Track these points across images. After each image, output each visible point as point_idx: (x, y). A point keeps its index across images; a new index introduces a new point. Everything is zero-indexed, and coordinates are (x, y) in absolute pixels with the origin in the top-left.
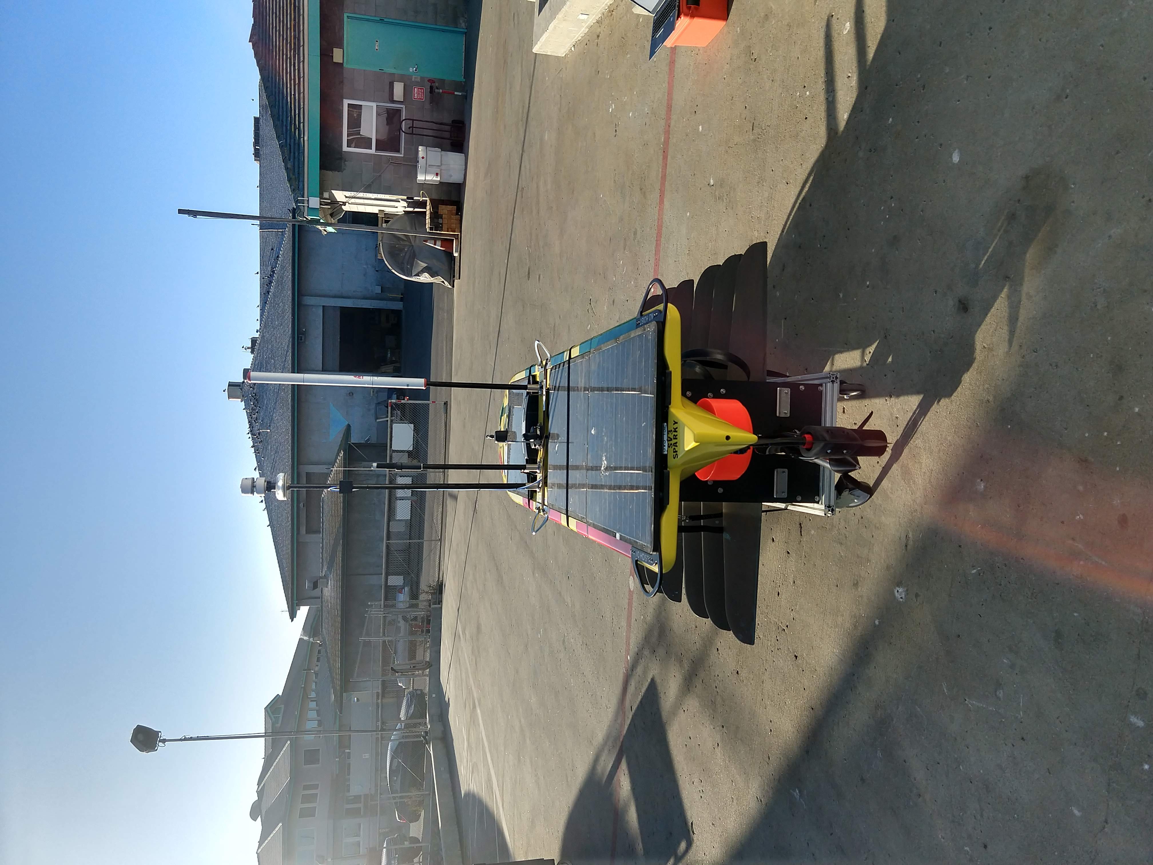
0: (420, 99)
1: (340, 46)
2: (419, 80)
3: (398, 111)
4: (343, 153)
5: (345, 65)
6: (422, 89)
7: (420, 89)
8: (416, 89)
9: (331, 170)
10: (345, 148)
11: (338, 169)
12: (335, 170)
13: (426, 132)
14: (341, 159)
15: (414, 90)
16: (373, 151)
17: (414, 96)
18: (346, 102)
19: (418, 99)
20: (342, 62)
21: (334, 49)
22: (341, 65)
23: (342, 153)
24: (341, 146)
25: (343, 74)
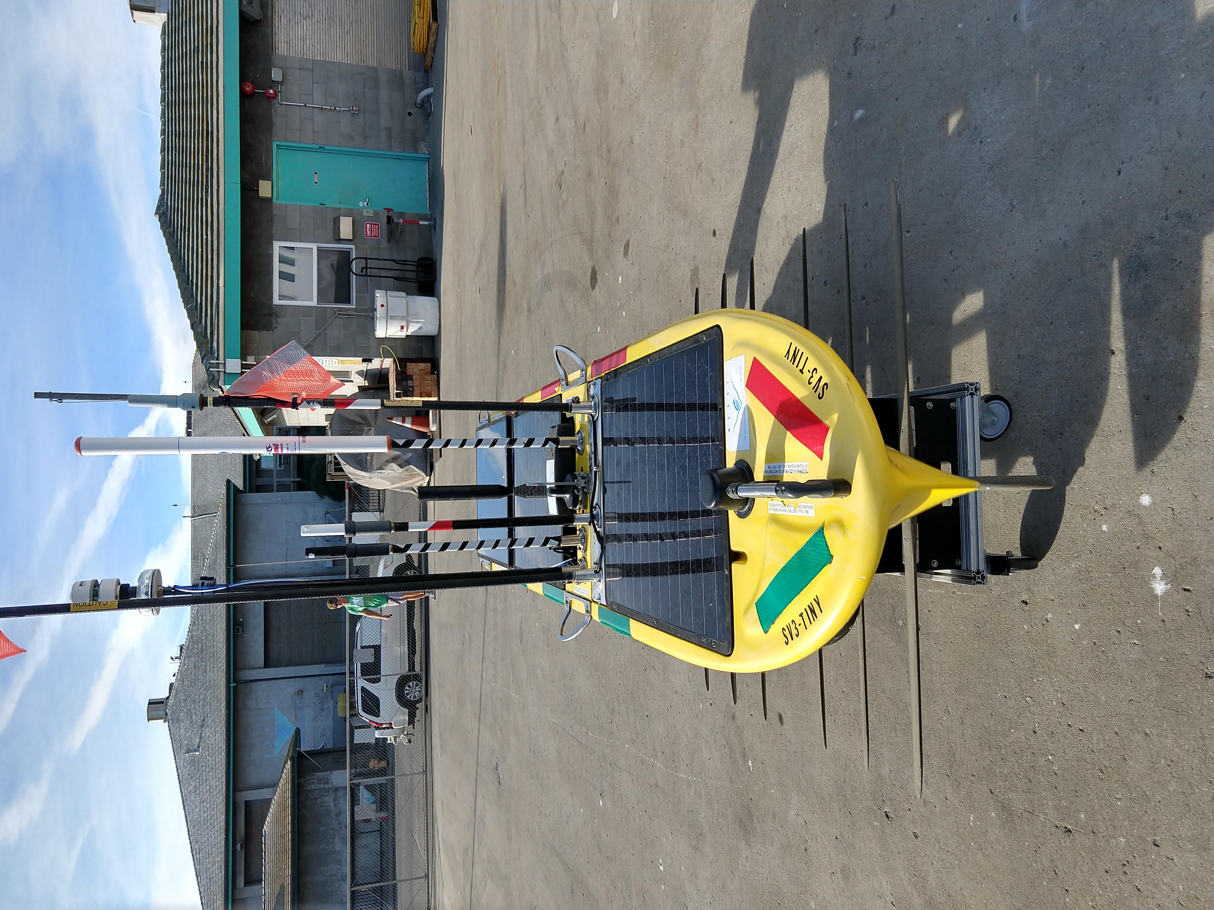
0: (374, 236)
1: (268, 177)
2: (371, 214)
3: (347, 251)
4: (274, 307)
5: (274, 200)
6: (376, 225)
7: (374, 225)
8: (368, 225)
9: (258, 329)
10: (276, 301)
11: (268, 327)
12: (263, 329)
13: (384, 273)
14: (271, 314)
15: (366, 226)
16: (315, 302)
17: (366, 234)
18: (277, 245)
19: (372, 236)
20: (271, 197)
21: (260, 181)
22: (269, 200)
23: (272, 308)
24: (271, 298)
25: (272, 212)
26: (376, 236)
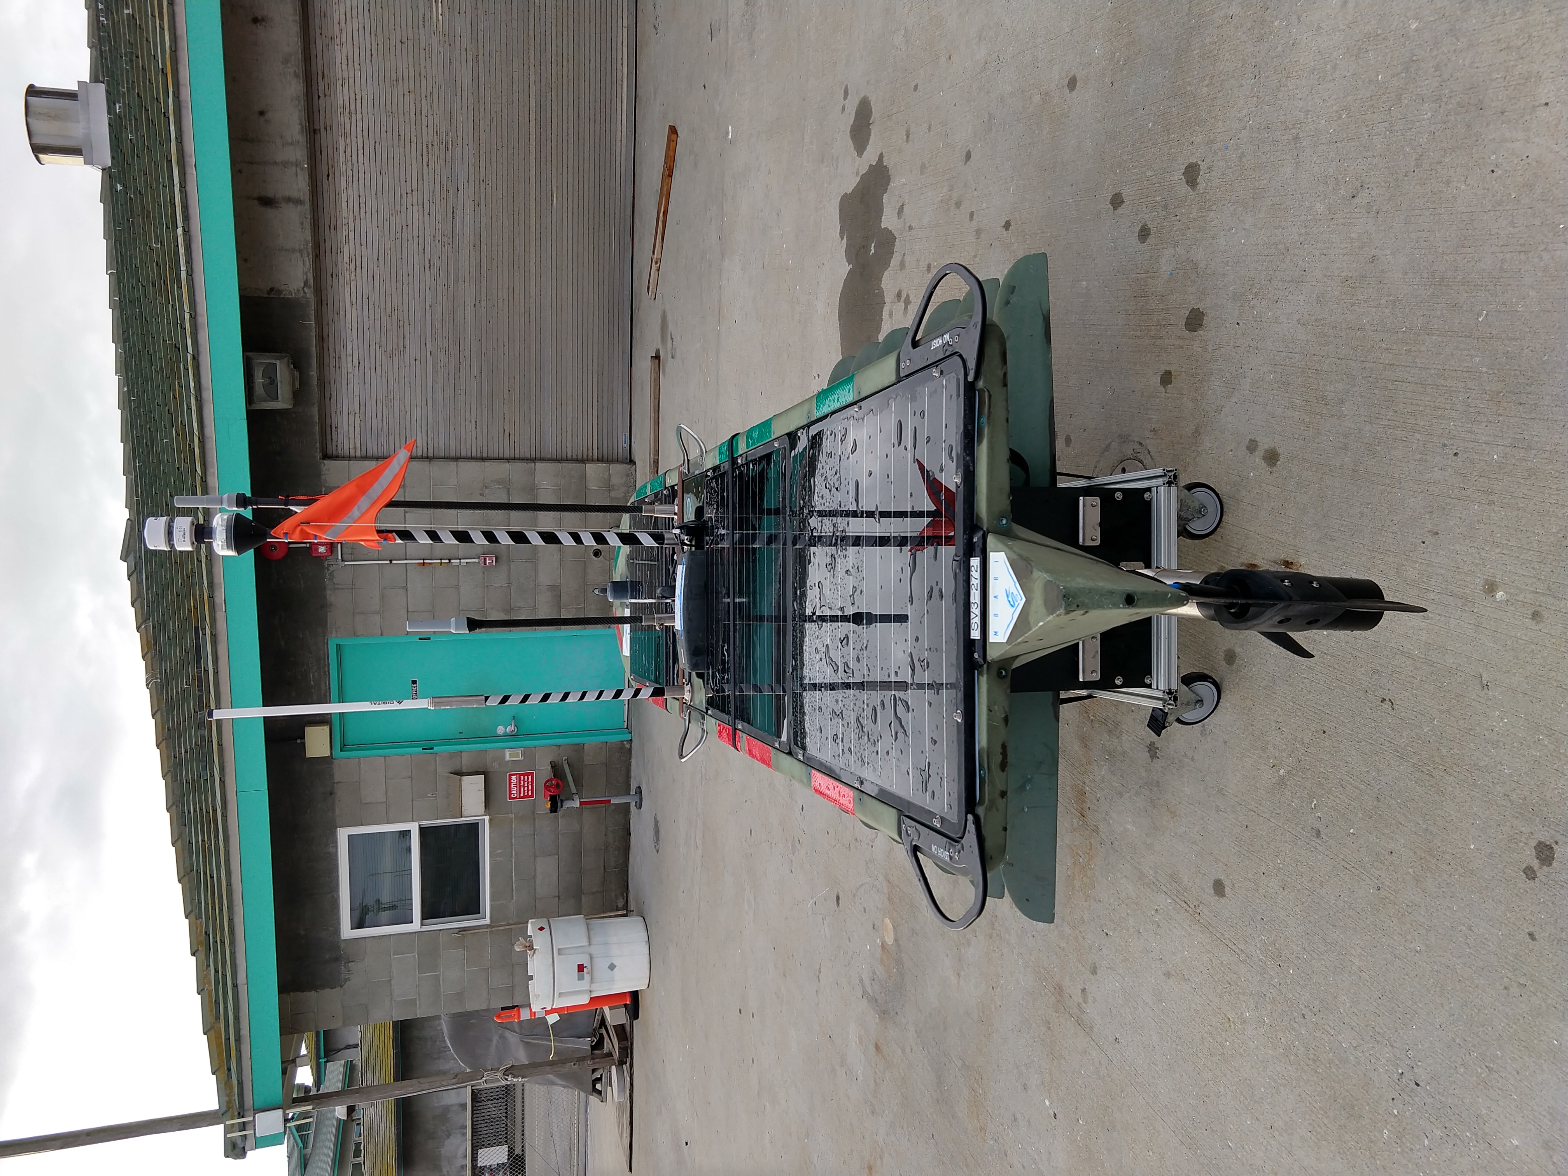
0: (524, 797)
2: (520, 759)
3: (473, 829)
4: (343, 945)
5: (336, 755)
6: (528, 775)
7: (525, 775)
8: (514, 777)
9: (314, 987)
10: (347, 932)
11: (334, 982)
12: (323, 986)
14: (337, 959)
15: (510, 779)
16: (416, 925)
17: (510, 794)
18: (343, 835)
19: (520, 798)
20: (328, 754)
21: (307, 728)
22: (326, 761)
23: (339, 947)
24: (337, 931)
25: (332, 776)
26: (528, 796)
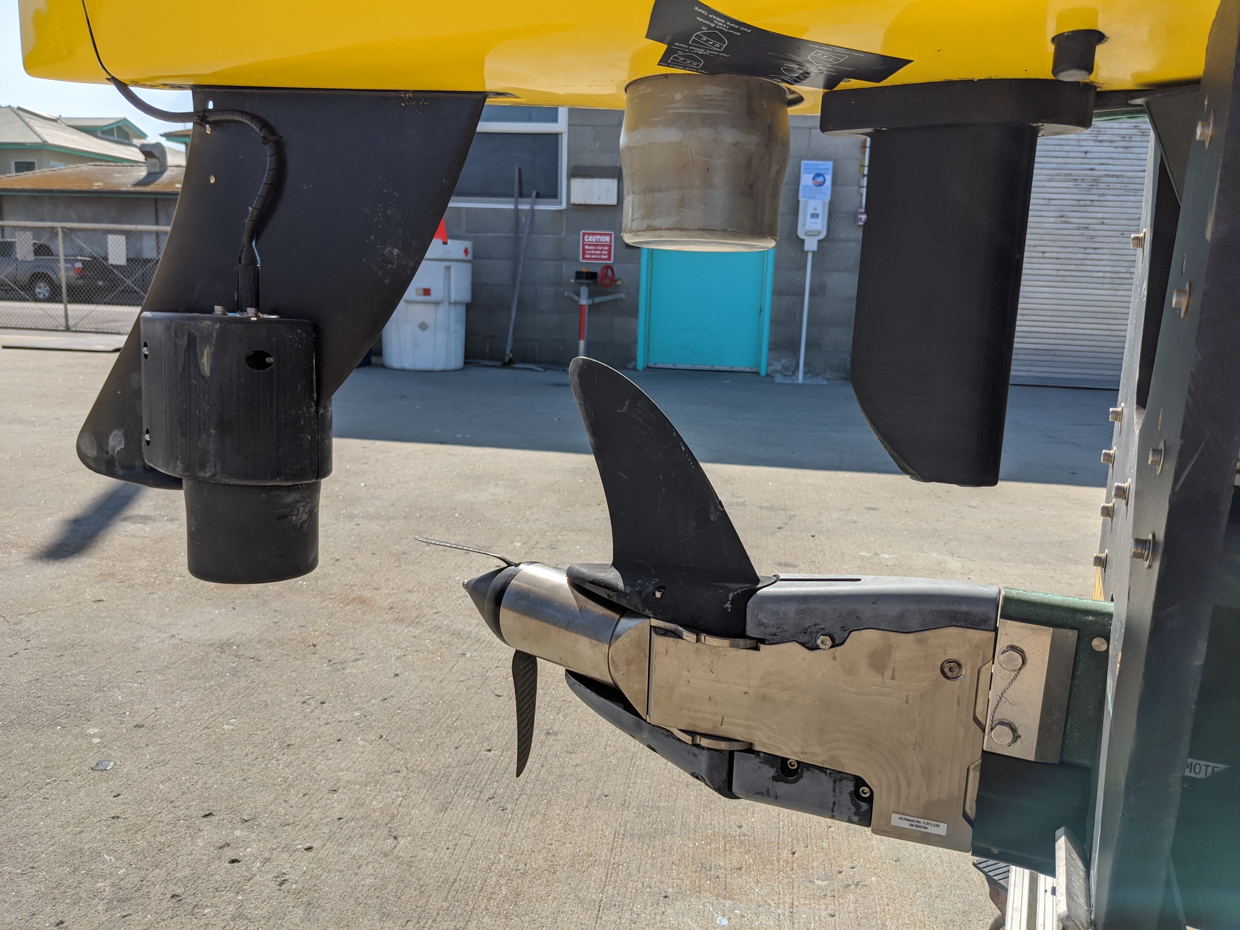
0: (584, 250)
3: (553, 194)
6: (609, 254)
7: (609, 251)
15: (606, 235)
17: (589, 234)
19: (584, 245)
26: (584, 254)
